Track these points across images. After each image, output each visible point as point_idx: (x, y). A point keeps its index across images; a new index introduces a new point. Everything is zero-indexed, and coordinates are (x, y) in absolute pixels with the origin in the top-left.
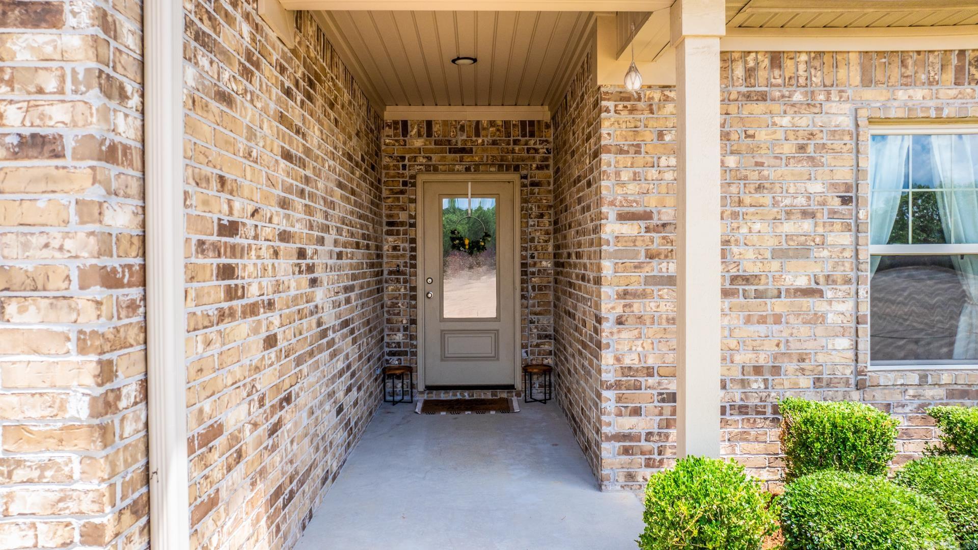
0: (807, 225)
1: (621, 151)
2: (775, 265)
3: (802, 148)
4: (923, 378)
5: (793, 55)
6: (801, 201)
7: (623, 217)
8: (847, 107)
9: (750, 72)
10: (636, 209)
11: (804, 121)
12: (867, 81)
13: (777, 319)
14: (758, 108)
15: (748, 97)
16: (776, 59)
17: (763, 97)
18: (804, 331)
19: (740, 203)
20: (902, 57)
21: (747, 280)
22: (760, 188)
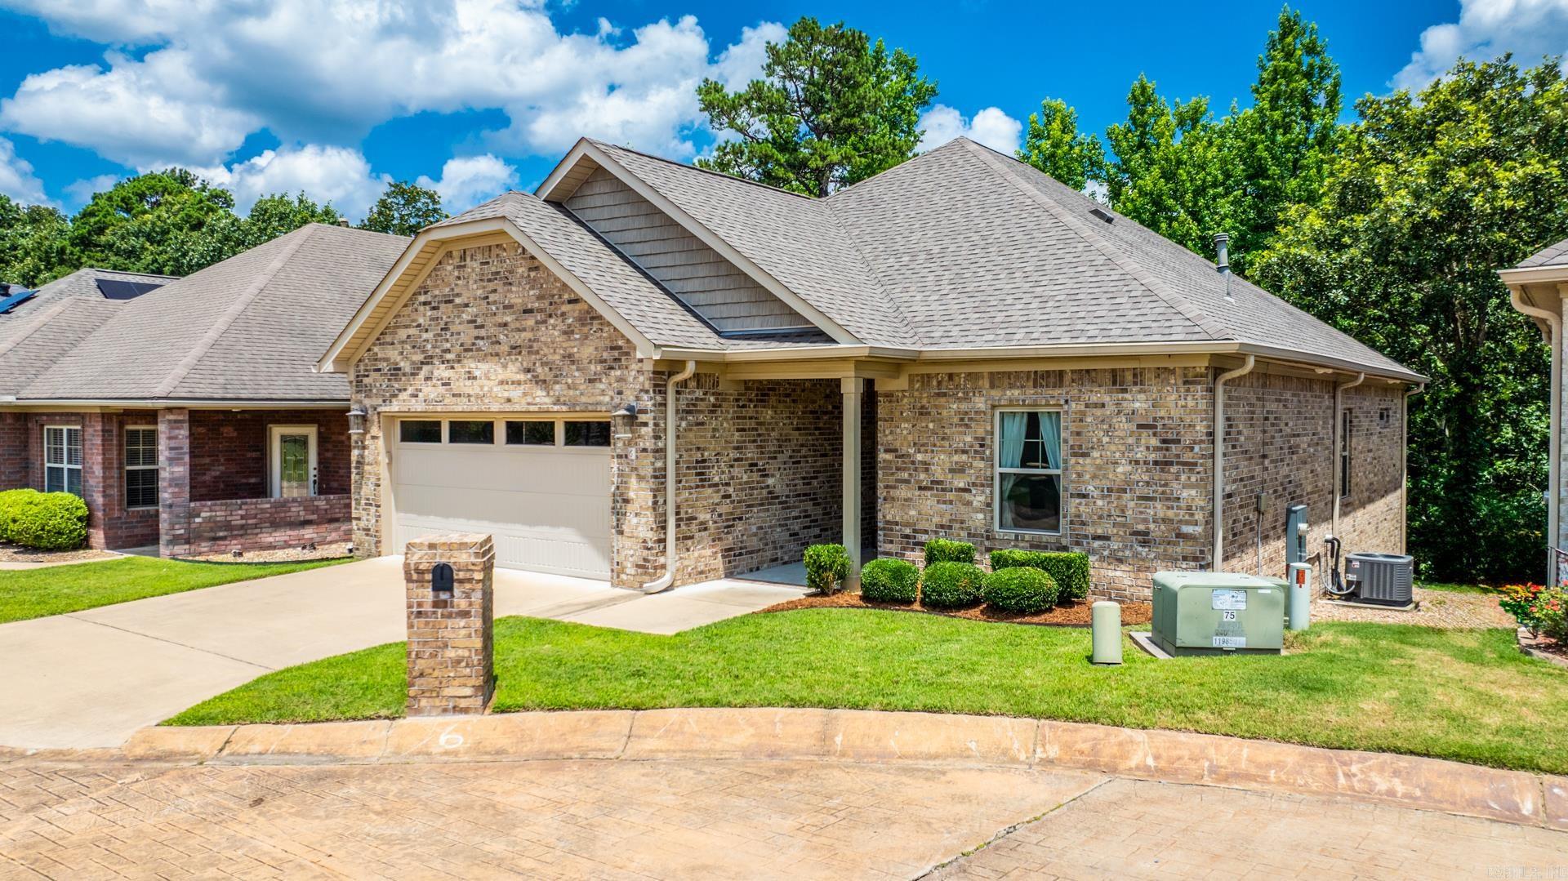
0: (964, 457)
1: (886, 420)
2: (950, 476)
3: (962, 419)
4: (1017, 536)
5: (958, 375)
6: (961, 445)
7: (887, 451)
8: (983, 399)
9: (939, 383)
10: (891, 447)
11: (964, 406)
12: (992, 386)
13: (951, 502)
14: (943, 400)
15: (938, 395)
16: (951, 376)
17: (945, 395)
18: (963, 508)
19: (935, 446)
20: (1009, 374)
21: (938, 483)
22: (943, 439)
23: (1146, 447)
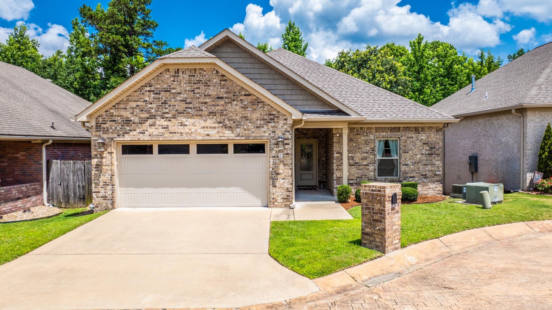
0: (366, 154)
1: (337, 143)
2: (361, 161)
3: (366, 142)
4: (385, 179)
5: (364, 128)
6: (365, 151)
7: (337, 153)
8: (373, 136)
9: (357, 131)
10: (339, 152)
11: (366, 138)
12: (376, 132)
13: (362, 169)
14: (358, 136)
15: (357, 134)
16: (361, 128)
17: (359, 134)
18: (366, 171)
19: (356, 151)
20: (382, 128)
21: (357, 163)
22: (359, 149)
23: (425, 150)
